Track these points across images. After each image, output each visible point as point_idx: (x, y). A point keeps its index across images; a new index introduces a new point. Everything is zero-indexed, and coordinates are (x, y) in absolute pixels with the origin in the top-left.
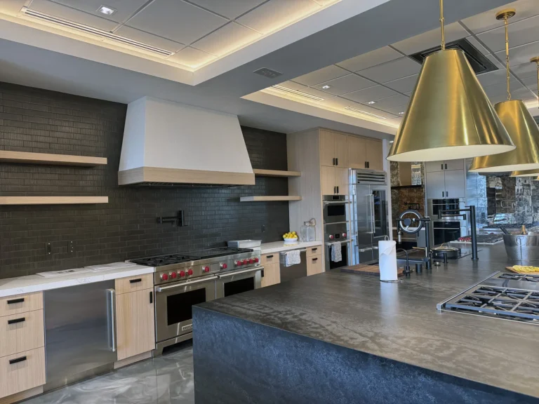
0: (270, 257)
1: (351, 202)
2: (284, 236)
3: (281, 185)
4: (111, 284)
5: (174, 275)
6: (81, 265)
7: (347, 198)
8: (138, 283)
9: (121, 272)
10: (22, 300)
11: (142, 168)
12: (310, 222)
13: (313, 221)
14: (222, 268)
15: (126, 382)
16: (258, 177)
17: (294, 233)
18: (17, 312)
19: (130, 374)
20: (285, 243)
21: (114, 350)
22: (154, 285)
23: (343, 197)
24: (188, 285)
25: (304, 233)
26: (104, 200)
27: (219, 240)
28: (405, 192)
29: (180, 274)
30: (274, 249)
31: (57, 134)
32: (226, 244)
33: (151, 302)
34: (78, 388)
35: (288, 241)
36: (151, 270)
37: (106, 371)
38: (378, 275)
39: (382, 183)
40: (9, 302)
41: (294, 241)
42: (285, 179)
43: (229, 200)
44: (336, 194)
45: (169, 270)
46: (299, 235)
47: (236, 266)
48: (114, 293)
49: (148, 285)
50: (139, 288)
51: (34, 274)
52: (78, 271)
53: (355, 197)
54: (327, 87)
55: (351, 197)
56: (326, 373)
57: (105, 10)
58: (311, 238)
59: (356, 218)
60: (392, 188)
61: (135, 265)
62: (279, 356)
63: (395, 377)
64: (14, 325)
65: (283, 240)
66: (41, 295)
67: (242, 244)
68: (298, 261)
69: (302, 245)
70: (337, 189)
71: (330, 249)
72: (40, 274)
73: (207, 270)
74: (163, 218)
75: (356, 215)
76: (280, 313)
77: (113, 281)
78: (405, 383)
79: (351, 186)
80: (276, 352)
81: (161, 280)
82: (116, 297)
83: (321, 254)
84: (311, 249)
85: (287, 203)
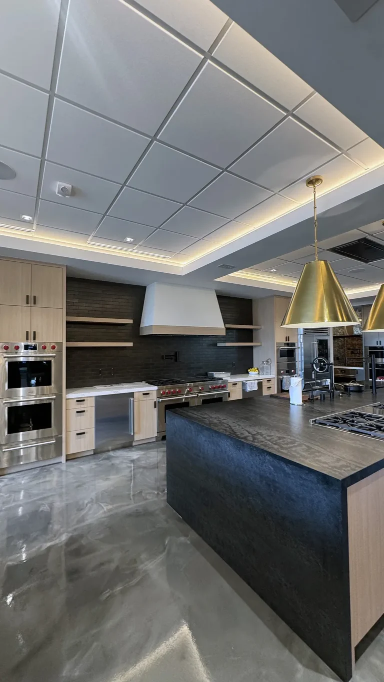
0: (235, 384)
1: (299, 348)
2: (249, 370)
3: (248, 335)
4: (132, 395)
5: (169, 392)
6: (117, 383)
7: (296, 345)
8: (147, 395)
9: (138, 389)
10: (84, 400)
11: (152, 325)
12: (267, 361)
13: (269, 360)
14: (200, 390)
15: (138, 454)
16: (227, 329)
17: (256, 368)
18: (81, 407)
19: (141, 449)
20: (249, 375)
21: (132, 434)
22: (157, 398)
23: (293, 344)
24: (185, 398)
25: (263, 369)
26: (130, 344)
27: (202, 371)
28: (349, 340)
29: (168, 392)
30: (239, 379)
31: (106, 306)
32: (206, 374)
33: (155, 407)
34: (111, 453)
35: (252, 374)
36: (156, 388)
37: (128, 446)
38: (289, 399)
39: (326, 334)
40: (77, 401)
41: (257, 374)
42: (251, 331)
43: (210, 345)
44: (287, 342)
45: (166, 388)
46: (259, 369)
47: (210, 389)
48: (133, 401)
49: (154, 397)
50: (148, 399)
51: (92, 386)
52: (115, 386)
53: (302, 343)
54: (275, 270)
55: (300, 344)
56: (225, 452)
57: (129, 239)
58: (267, 372)
59: (303, 359)
60: (334, 338)
61: (147, 384)
62: (205, 441)
63: (256, 456)
64: (79, 414)
65: (248, 373)
66: (94, 398)
67: (217, 375)
68: (256, 388)
69: (261, 377)
70: (288, 339)
71: (282, 381)
72: (95, 386)
73: (191, 390)
74: (166, 356)
75: (303, 357)
76: (212, 418)
77: (133, 393)
78: (260, 459)
79: (299, 336)
80: (204, 439)
81: (162, 395)
82: (135, 403)
83: (274, 385)
84: (266, 380)
85: (252, 347)
